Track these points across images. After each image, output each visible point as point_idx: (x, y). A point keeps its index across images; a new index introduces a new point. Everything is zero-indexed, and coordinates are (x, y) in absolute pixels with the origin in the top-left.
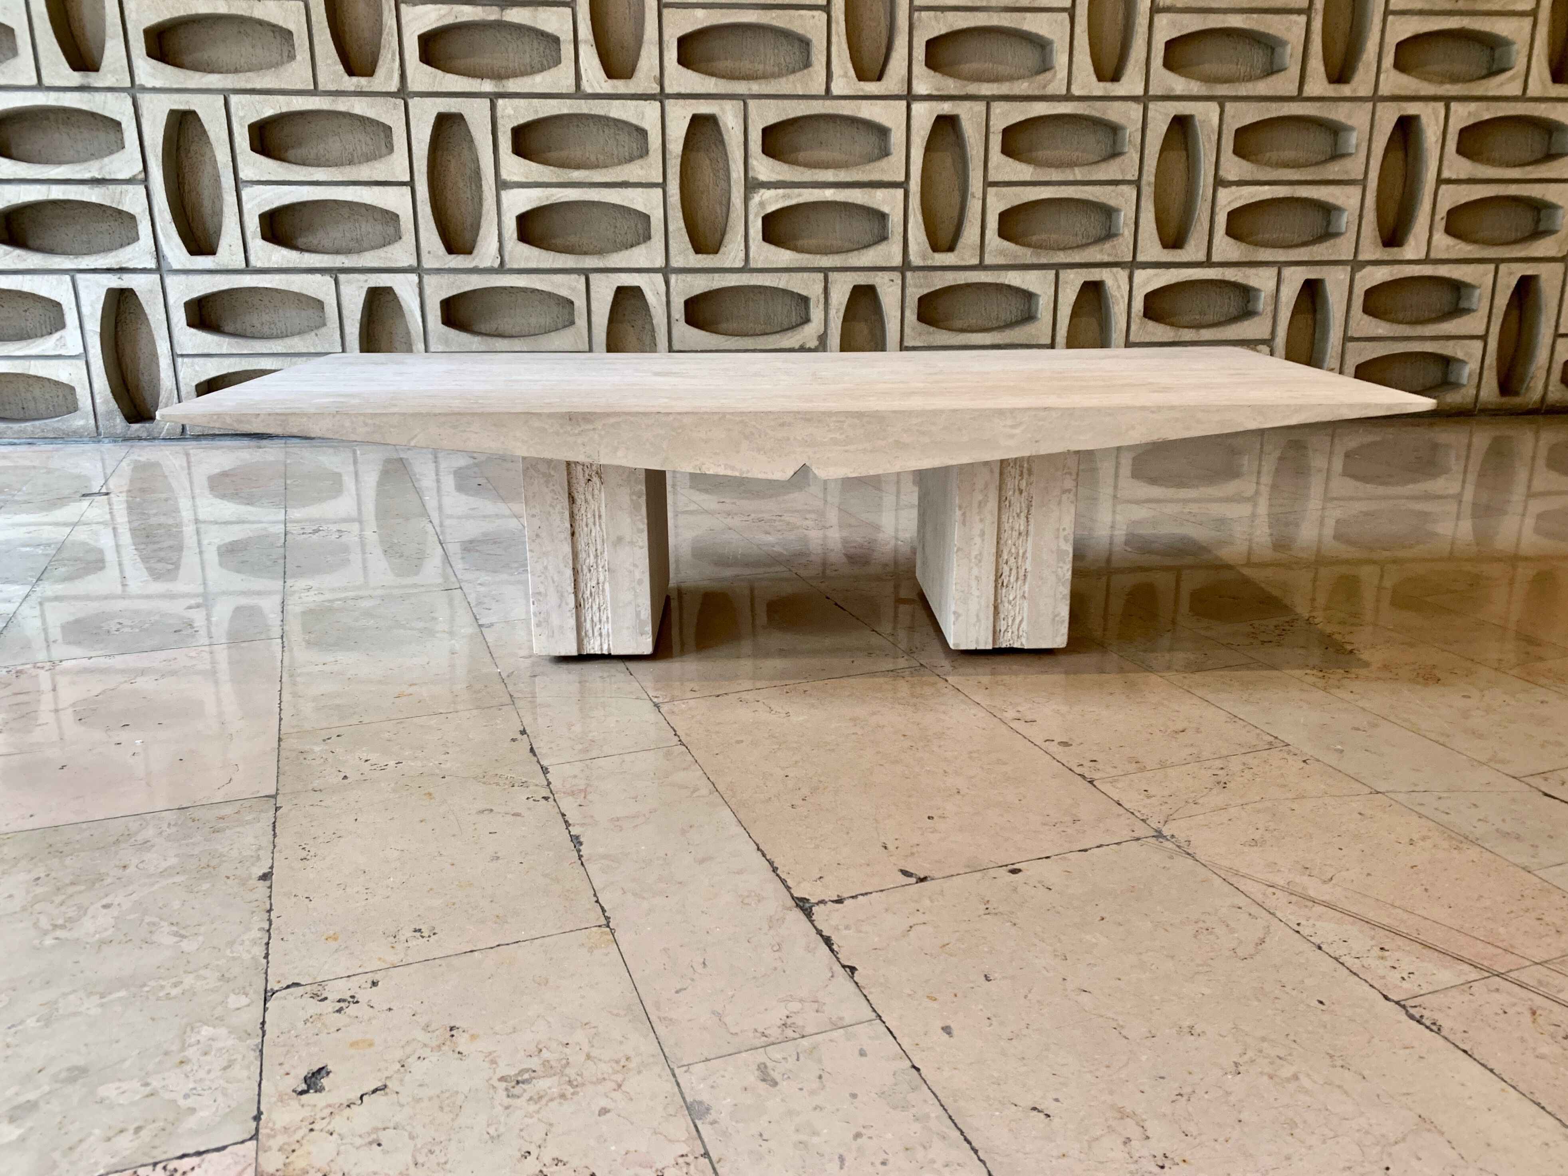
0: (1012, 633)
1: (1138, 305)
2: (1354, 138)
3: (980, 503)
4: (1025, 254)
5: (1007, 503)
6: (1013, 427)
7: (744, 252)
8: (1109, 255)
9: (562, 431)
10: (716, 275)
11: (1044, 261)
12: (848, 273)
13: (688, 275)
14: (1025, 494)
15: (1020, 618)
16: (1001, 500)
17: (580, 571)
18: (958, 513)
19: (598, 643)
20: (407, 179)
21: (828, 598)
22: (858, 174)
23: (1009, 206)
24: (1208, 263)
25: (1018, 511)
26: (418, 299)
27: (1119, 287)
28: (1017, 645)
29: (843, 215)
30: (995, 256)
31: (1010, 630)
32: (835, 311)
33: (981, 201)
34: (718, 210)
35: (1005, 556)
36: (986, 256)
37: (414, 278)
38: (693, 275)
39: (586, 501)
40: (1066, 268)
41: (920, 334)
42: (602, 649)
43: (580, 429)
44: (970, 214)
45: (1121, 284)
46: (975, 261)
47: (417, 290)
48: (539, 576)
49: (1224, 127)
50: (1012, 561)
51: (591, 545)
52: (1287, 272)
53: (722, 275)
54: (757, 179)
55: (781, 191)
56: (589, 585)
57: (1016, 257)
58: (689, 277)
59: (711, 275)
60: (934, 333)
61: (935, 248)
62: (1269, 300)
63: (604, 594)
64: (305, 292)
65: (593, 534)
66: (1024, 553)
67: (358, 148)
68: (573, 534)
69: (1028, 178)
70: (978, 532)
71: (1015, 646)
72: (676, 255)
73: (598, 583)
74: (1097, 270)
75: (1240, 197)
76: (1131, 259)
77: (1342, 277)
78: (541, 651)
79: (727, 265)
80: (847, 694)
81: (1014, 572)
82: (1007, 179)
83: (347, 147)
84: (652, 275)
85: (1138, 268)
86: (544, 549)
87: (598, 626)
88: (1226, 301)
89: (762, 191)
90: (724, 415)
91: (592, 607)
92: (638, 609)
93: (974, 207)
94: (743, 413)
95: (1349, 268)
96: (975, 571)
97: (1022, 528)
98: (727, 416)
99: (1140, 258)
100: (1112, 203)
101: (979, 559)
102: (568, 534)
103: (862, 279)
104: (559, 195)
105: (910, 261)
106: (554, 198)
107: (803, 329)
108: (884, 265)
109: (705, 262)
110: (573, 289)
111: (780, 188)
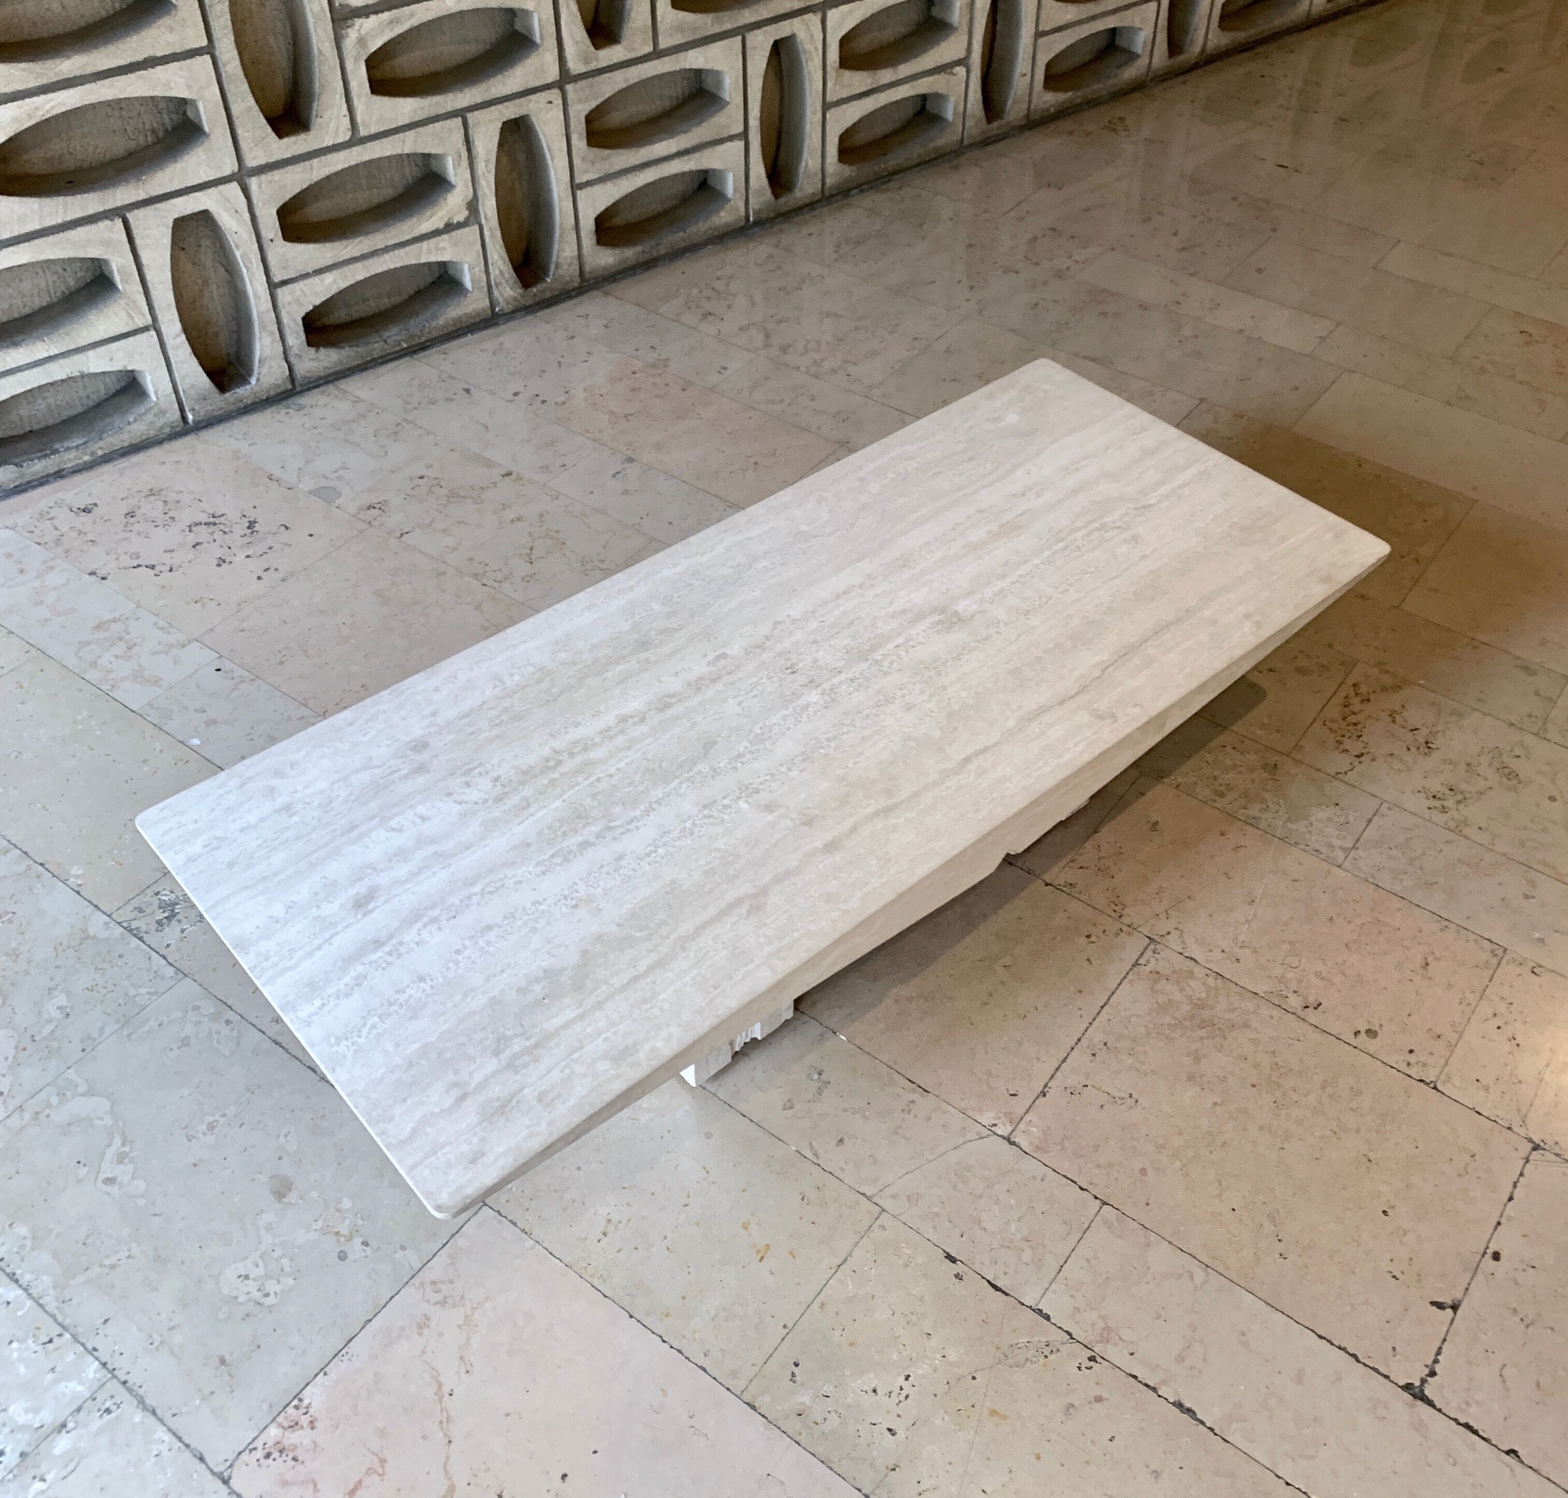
1: (834, 53)
4: (705, 24)
7: (347, 117)
10: (315, 161)
11: (727, 26)
12: (493, 108)
13: (274, 172)
27: (812, 37)
30: (670, 35)
32: (483, 165)
36: (660, 36)
38: (281, 171)
40: (753, 30)
41: (593, 163)
45: (813, 33)
46: (649, 49)
53: (323, 158)
54: (347, 6)
55: (385, 16)
57: (695, 30)
58: (276, 175)
59: (308, 163)
60: (608, 157)
61: (597, 43)
72: (251, 150)
74: (787, 22)
79: (328, 142)
84: (221, 188)
89: (358, 21)
103: (510, 111)
104: (48, 106)
105: (569, 69)
106: (41, 113)
107: (445, 199)
108: (537, 83)
109: (295, 147)
110: (108, 243)
111: (382, 11)
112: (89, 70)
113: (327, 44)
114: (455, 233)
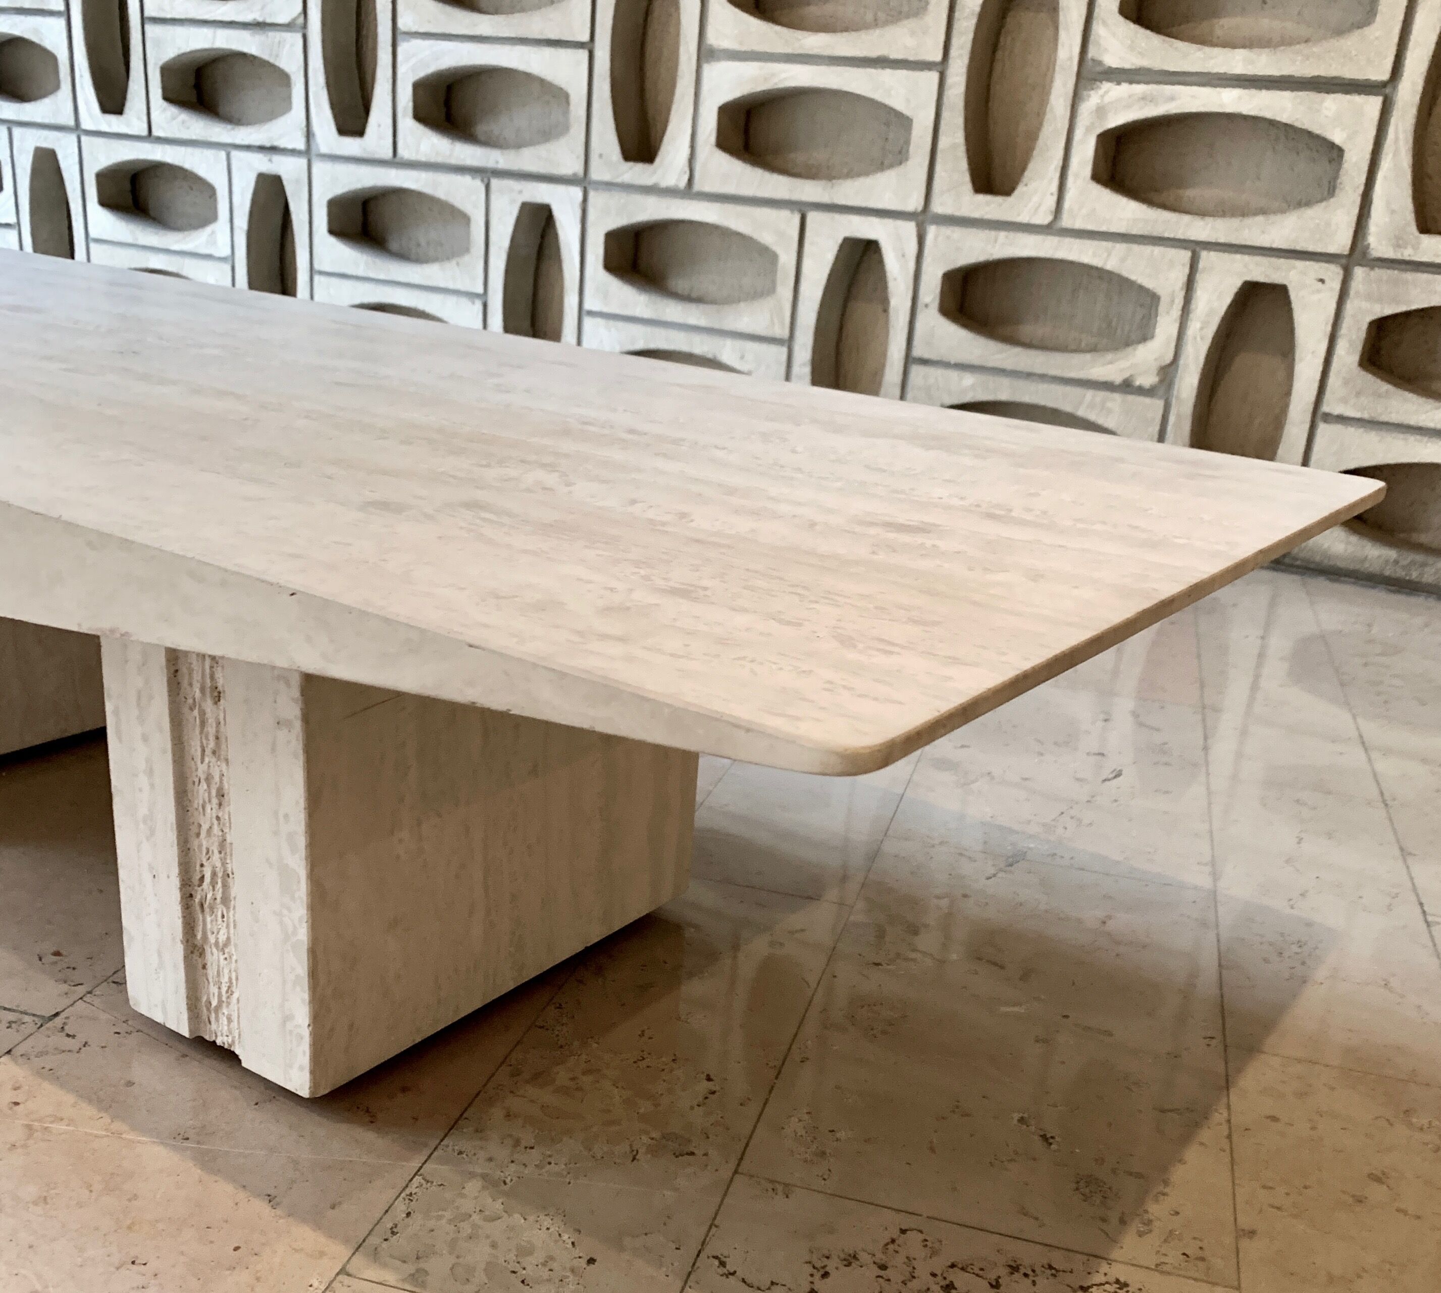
7: (1054, 197)
10: (1003, 235)
12: (1238, 257)
13: (958, 229)
38: (965, 230)
41: (1361, 395)
53: (1011, 235)
54: (1100, 63)
55: (1139, 89)
58: (959, 234)
59: (993, 233)
60: (1389, 395)
61: (1425, 226)
72: (943, 192)
79: (1024, 218)
84: (898, 222)
89: (1106, 86)
103: (1262, 271)
105: (1367, 247)
107: (1135, 350)
108: (1311, 248)
109: (985, 208)
111: (1138, 82)
113: (1061, 100)
114: (1130, 398)
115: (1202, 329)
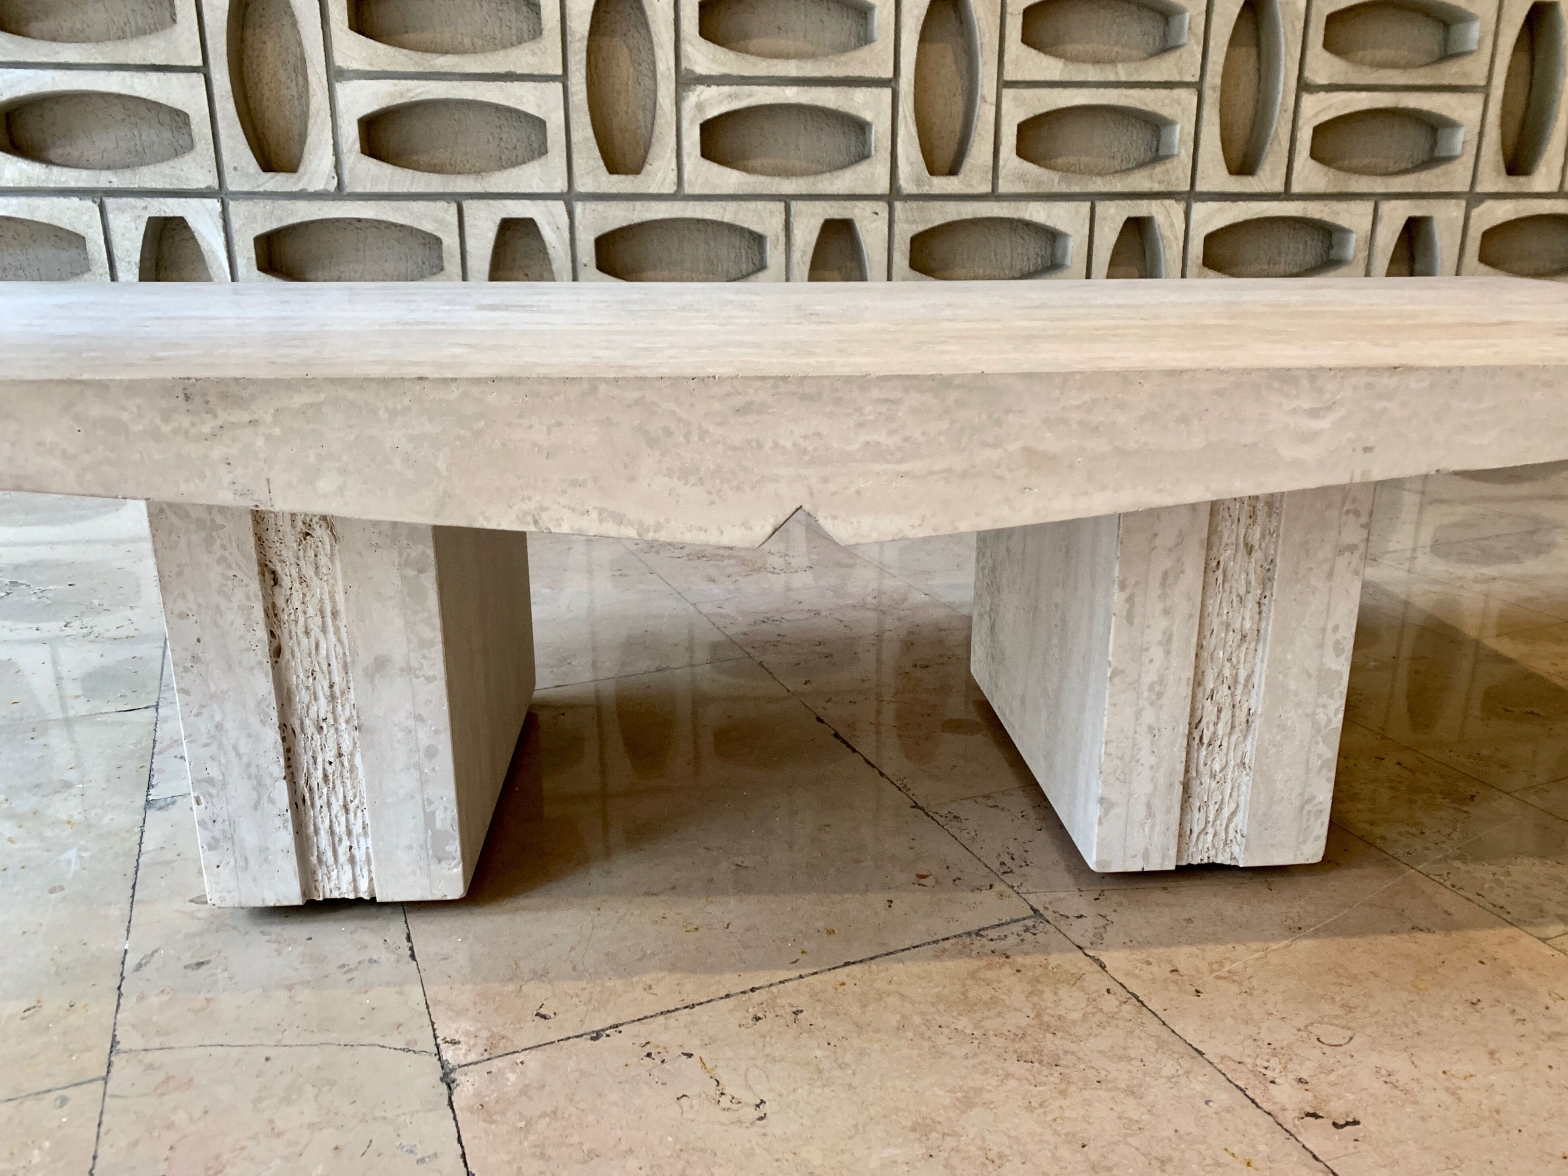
0: (1215, 835)
1: (1196, 248)
2: (1475, 31)
3: (1165, 574)
4: (1050, 180)
5: (1219, 574)
6: (1314, 413)
7: (676, 172)
8: (1160, 182)
9: (166, 429)
10: (638, 204)
11: (1076, 189)
12: (817, 203)
13: (599, 203)
14: (1257, 555)
15: (1233, 806)
16: (1210, 566)
17: (298, 730)
18: (1118, 597)
19: (347, 876)
20: (199, 62)
21: (819, 720)
22: (830, 67)
23: (1031, 115)
24: (1286, 195)
25: (1242, 591)
26: (222, 235)
27: (1172, 225)
28: (1223, 859)
29: (809, 128)
30: (1011, 181)
31: (1211, 830)
32: (799, 254)
33: (994, 108)
34: (641, 118)
35: (1210, 683)
36: (1001, 181)
37: (215, 205)
38: (606, 203)
39: (302, 580)
40: (1104, 200)
42: (356, 889)
43: (219, 422)
44: (979, 125)
45: (1175, 220)
46: (986, 188)
47: (220, 223)
48: (206, 745)
49: (1314, 10)
50: (1224, 690)
51: (318, 675)
52: (1386, 207)
53: (646, 203)
54: (692, 72)
55: (726, 89)
56: (320, 760)
57: (1039, 183)
58: (601, 206)
59: (631, 203)
61: (933, 171)
62: (1362, 244)
63: (354, 778)
64: (56, 223)
65: (323, 651)
66: (1249, 677)
67: (132, 21)
68: (277, 652)
69: (1057, 77)
70: (1159, 637)
71: (1219, 861)
72: (582, 175)
73: (340, 755)
74: (1145, 203)
75: (1330, 107)
76: (1188, 188)
77: (1455, 214)
78: (223, 899)
79: (653, 190)
80: (894, 1020)
81: (1226, 715)
82: (1028, 78)
83: (115, 19)
84: (549, 203)
85: (1197, 200)
86: (213, 688)
87: (346, 843)
88: (1301, 247)
89: (700, 88)
90: (594, 383)
91: (329, 804)
92: (429, 809)
93: (985, 114)
94: (644, 379)
95: (1463, 203)
96: (1148, 717)
97: (1248, 625)
98: (603, 388)
99: (1200, 187)
100: (1165, 112)
101: (1158, 692)
102: (263, 653)
103: (835, 211)
104: (419, 91)
105: (900, 187)
106: (411, 95)
107: (757, 277)
108: (865, 191)
109: (622, 185)
110: (441, 222)
111: (724, 85)
112: (458, 70)
113: (667, 100)
115: (802, 256)
